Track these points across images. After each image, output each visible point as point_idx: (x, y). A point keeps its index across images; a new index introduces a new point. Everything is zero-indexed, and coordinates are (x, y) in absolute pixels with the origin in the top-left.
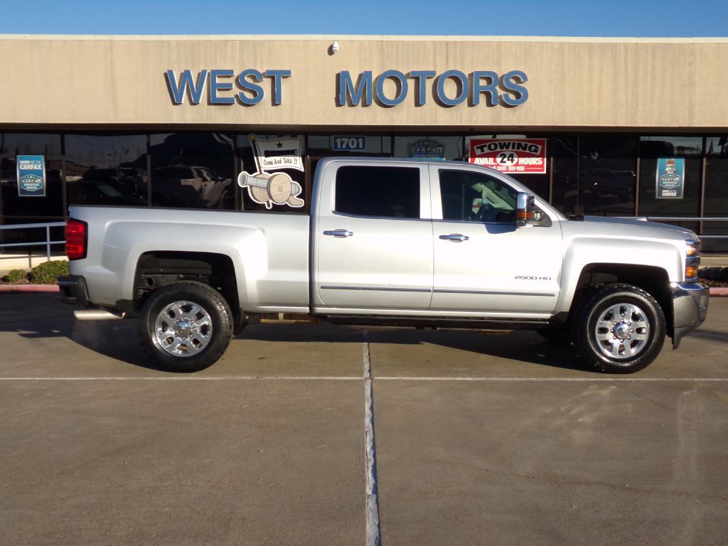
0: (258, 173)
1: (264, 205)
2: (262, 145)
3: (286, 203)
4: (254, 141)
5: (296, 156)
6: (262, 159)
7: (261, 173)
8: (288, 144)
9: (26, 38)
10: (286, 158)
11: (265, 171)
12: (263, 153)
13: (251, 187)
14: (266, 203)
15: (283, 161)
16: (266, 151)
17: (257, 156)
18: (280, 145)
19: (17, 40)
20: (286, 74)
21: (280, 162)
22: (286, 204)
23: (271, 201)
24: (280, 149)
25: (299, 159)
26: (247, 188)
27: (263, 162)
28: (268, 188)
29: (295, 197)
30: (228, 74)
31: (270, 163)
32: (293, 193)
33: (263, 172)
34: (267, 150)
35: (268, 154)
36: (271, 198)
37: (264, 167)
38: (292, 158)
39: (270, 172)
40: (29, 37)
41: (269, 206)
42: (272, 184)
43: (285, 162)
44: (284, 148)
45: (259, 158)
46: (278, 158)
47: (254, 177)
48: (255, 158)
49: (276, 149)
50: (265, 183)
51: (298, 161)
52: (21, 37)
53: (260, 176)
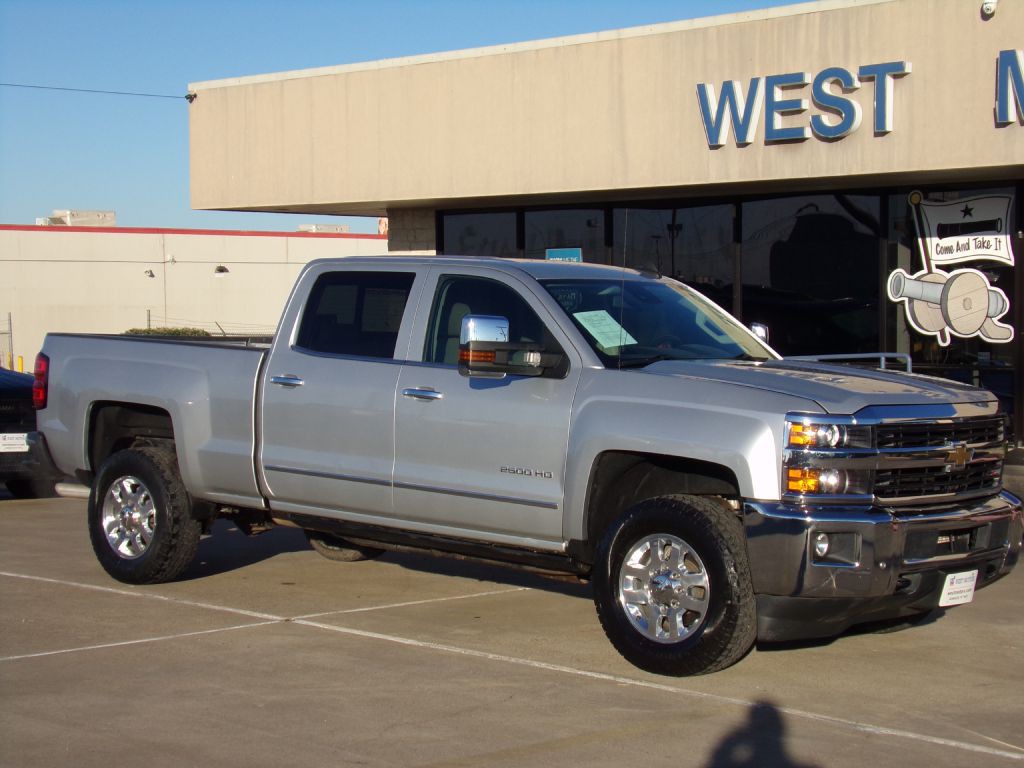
0: (925, 271)
1: (935, 337)
2: (934, 215)
3: (979, 333)
4: (918, 206)
5: (999, 232)
6: (933, 242)
7: (930, 272)
8: (983, 210)
9: (507, 51)
10: (980, 238)
11: (938, 267)
12: (934, 229)
13: (911, 300)
14: (938, 334)
15: (972, 244)
16: (939, 225)
17: (923, 237)
18: (967, 212)
19: (494, 56)
20: (898, 71)
21: (967, 247)
22: (978, 337)
23: (948, 330)
24: (968, 219)
25: (1005, 240)
26: (902, 303)
27: (937, 249)
28: (943, 303)
29: (995, 320)
30: (794, 81)
31: (948, 250)
32: (991, 313)
33: (934, 270)
34: (943, 222)
35: (944, 231)
36: (949, 324)
37: (937, 259)
38: (990, 238)
39: (948, 268)
40: (510, 48)
41: (944, 340)
42: (951, 294)
43: (976, 247)
44: (976, 217)
45: (928, 240)
46: (963, 239)
47: (917, 280)
48: (920, 240)
49: (959, 219)
50: (935, 293)
51: (1003, 244)
52: (499, 49)
53: (929, 278)
